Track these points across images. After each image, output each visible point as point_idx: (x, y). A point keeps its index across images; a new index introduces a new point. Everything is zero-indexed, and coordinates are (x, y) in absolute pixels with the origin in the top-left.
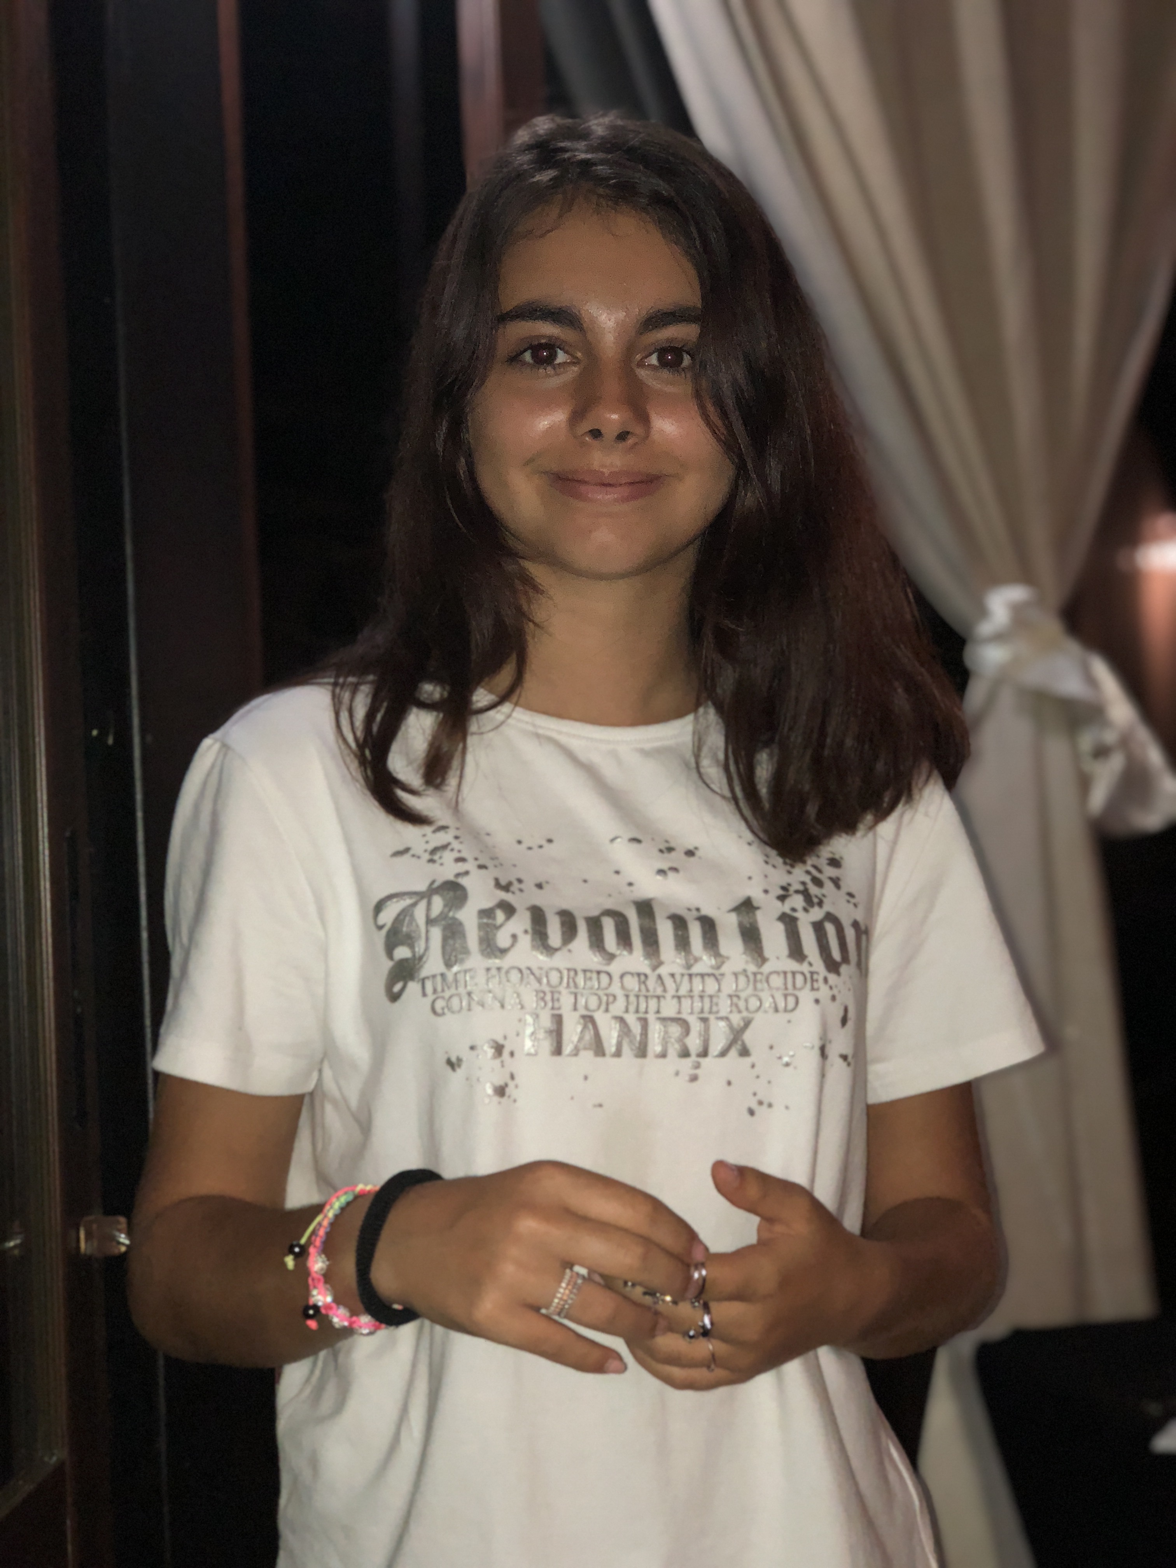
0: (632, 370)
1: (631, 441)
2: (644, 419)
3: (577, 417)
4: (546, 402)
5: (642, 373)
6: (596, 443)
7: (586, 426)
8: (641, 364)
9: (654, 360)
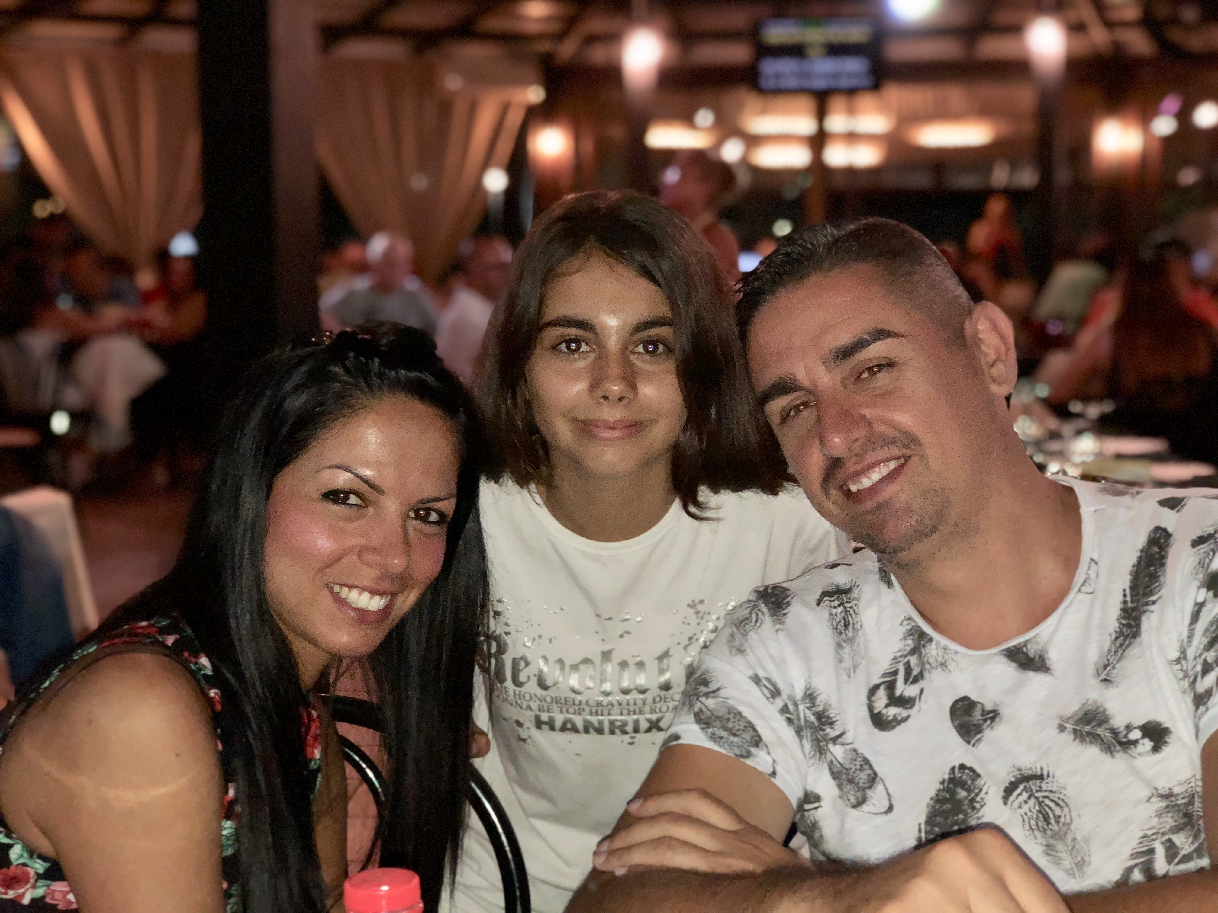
0: (627, 357)
1: (625, 401)
2: (634, 388)
3: (594, 386)
4: (575, 377)
5: (633, 358)
6: (606, 402)
7: (599, 393)
8: (632, 352)
9: (640, 349)
